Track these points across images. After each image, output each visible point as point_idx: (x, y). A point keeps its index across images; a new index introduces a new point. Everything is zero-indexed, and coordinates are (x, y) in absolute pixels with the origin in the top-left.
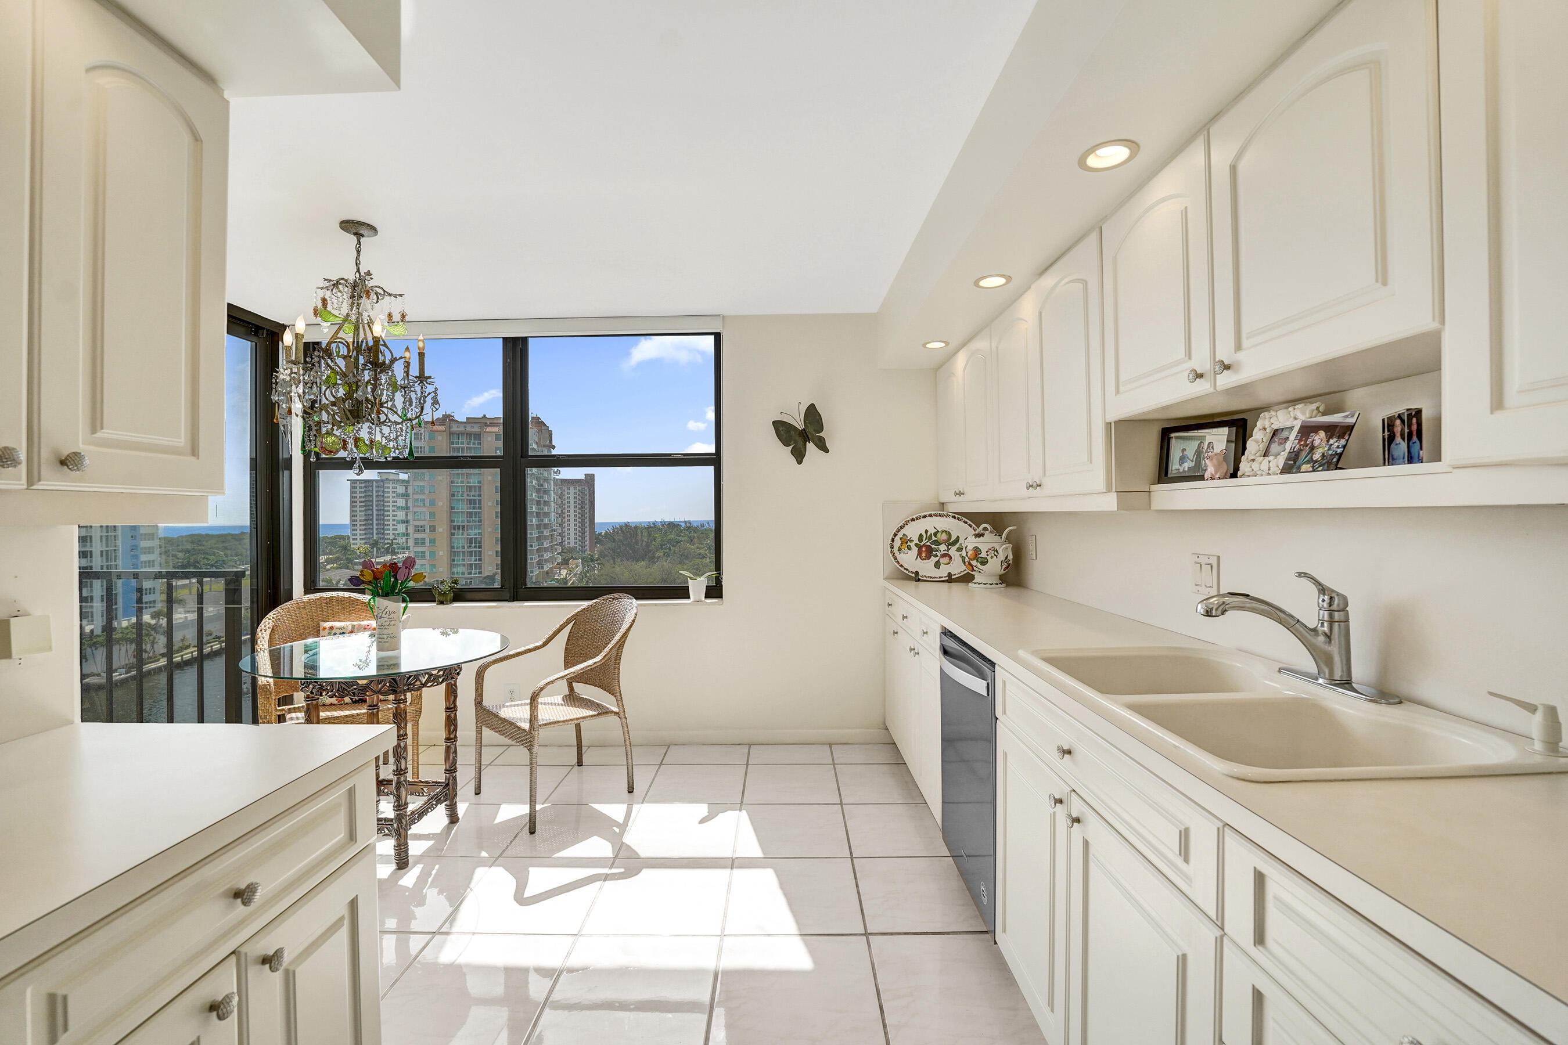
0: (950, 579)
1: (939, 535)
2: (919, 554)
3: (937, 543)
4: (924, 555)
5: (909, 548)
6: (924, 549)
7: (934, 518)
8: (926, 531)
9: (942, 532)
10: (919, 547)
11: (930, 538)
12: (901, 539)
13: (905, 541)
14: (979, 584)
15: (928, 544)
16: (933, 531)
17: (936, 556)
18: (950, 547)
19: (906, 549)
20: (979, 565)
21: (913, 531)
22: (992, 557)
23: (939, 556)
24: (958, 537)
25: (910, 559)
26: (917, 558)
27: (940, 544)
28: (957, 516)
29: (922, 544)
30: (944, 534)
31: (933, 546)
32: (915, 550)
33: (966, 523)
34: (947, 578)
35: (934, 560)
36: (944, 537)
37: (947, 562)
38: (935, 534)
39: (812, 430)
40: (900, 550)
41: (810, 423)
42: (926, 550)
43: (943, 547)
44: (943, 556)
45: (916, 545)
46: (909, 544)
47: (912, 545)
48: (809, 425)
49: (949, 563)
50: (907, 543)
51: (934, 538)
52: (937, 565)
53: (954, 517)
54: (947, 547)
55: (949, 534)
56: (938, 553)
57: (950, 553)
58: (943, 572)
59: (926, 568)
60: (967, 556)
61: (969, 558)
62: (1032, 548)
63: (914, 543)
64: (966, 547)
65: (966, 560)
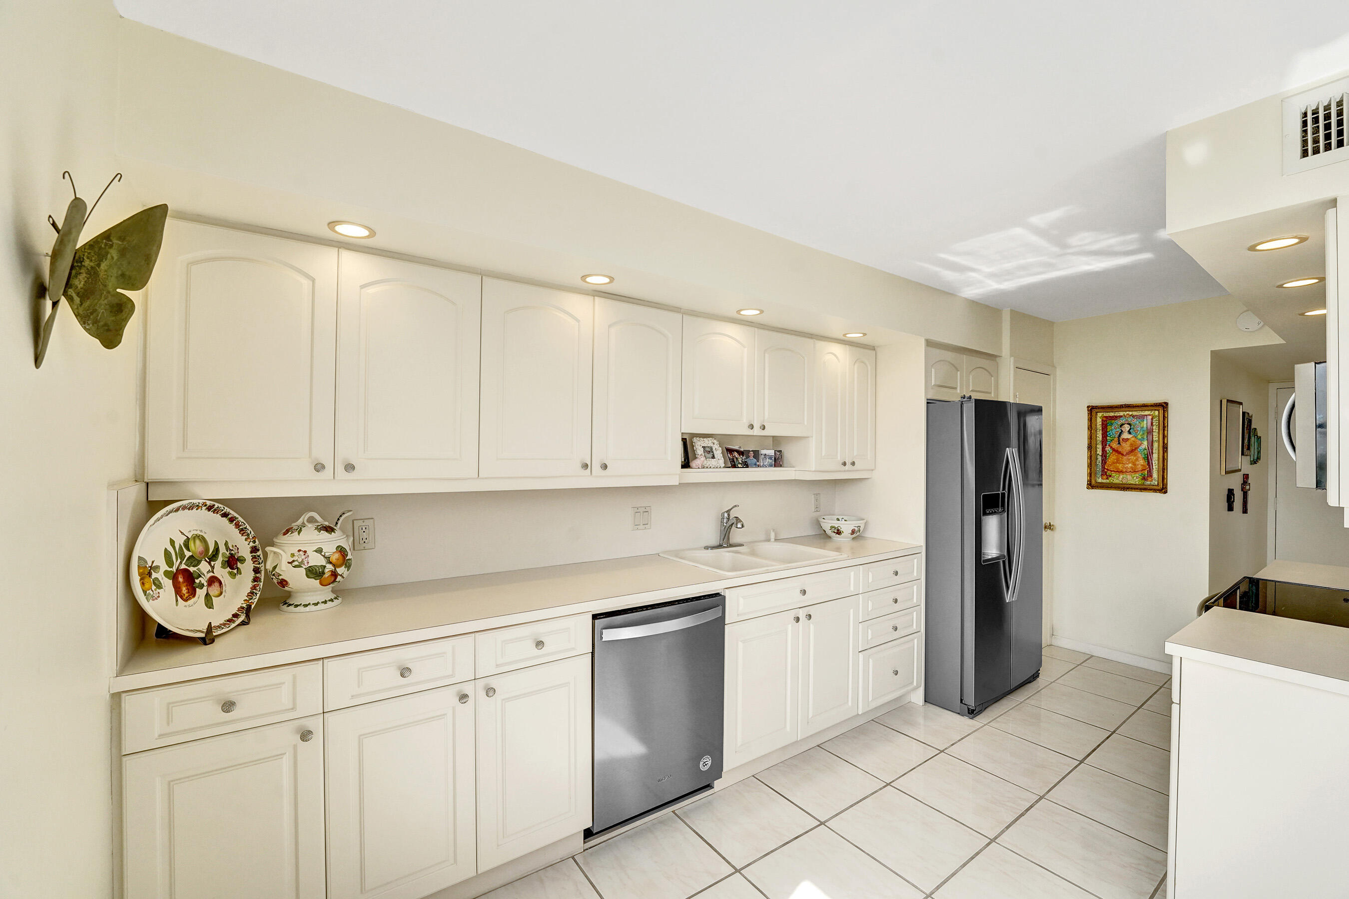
0: (244, 617)
1: (191, 545)
2: (178, 591)
3: (194, 560)
4: (184, 590)
5: (159, 586)
6: (181, 579)
7: (179, 513)
8: (172, 542)
9: (193, 539)
10: (174, 577)
11: (182, 556)
12: (137, 568)
13: (147, 572)
14: (306, 606)
15: (183, 566)
16: (180, 541)
17: (201, 586)
18: (212, 563)
19: (154, 587)
21: (153, 546)
23: (206, 584)
24: (216, 543)
25: (168, 608)
26: (177, 601)
27: (199, 562)
28: (217, 505)
29: (174, 569)
30: (198, 542)
31: (191, 569)
32: (168, 583)
33: (225, 515)
34: (239, 618)
35: (201, 593)
36: (198, 546)
37: (219, 593)
38: (186, 544)
39: (115, 272)
40: (144, 593)
41: (123, 252)
42: (185, 582)
43: (204, 567)
44: (213, 580)
45: (166, 573)
46: (154, 575)
47: (159, 575)
48: (114, 253)
49: (221, 593)
50: (150, 574)
51: (188, 554)
52: (209, 602)
53: (209, 508)
54: (209, 563)
55: (203, 540)
56: (202, 580)
57: (216, 573)
58: (226, 607)
60: (331, 563)
61: (334, 565)
62: (365, 535)
63: (162, 571)
64: (319, 551)
65: (326, 570)
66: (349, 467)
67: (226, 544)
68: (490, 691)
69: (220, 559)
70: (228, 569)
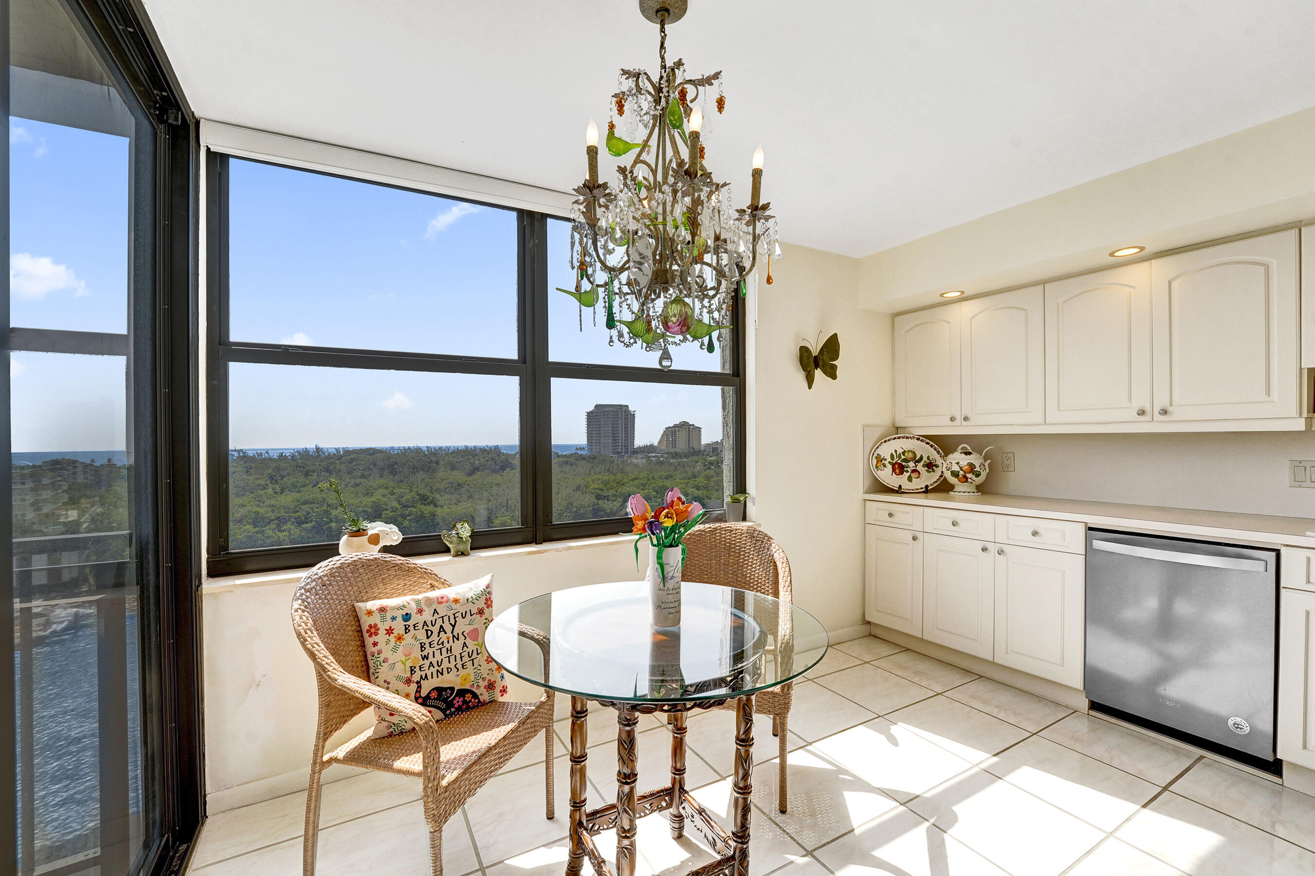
0: (927, 491)
1: (906, 454)
2: (894, 470)
3: (906, 461)
4: (897, 471)
5: (885, 466)
6: (896, 466)
7: (901, 439)
8: (896, 451)
9: (909, 451)
10: (893, 465)
11: (900, 457)
12: (876, 458)
13: (880, 459)
14: (957, 492)
15: (899, 461)
16: (900, 451)
17: (907, 472)
18: (917, 464)
19: (882, 466)
20: (974, 477)
21: (886, 451)
22: (983, 471)
23: (910, 471)
24: (922, 455)
25: (887, 476)
26: (892, 474)
27: (909, 462)
28: (921, 438)
29: (894, 462)
30: (910, 453)
31: (904, 464)
32: (889, 467)
33: (927, 443)
34: (924, 490)
35: (906, 475)
36: (910, 455)
37: (917, 477)
38: (904, 453)
39: (827, 358)
40: (877, 467)
41: (827, 352)
42: (899, 468)
43: (911, 464)
44: (914, 471)
45: (890, 463)
46: (883, 462)
47: (886, 463)
48: (825, 353)
49: (919, 478)
50: (882, 461)
51: (903, 457)
52: (910, 479)
53: (918, 439)
54: (915, 464)
55: (914, 453)
56: (908, 470)
57: (918, 468)
58: (918, 483)
59: (901, 480)
60: (962, 470)
61: (964, 472)
62: (1008, 463)
63: (887, 461)
64: (958, 463)
65: (960, 474)
66: (966, 419)
67: (928, 458)
68: (1001, 552)
69: (922, 463)
70: (926, 468)
